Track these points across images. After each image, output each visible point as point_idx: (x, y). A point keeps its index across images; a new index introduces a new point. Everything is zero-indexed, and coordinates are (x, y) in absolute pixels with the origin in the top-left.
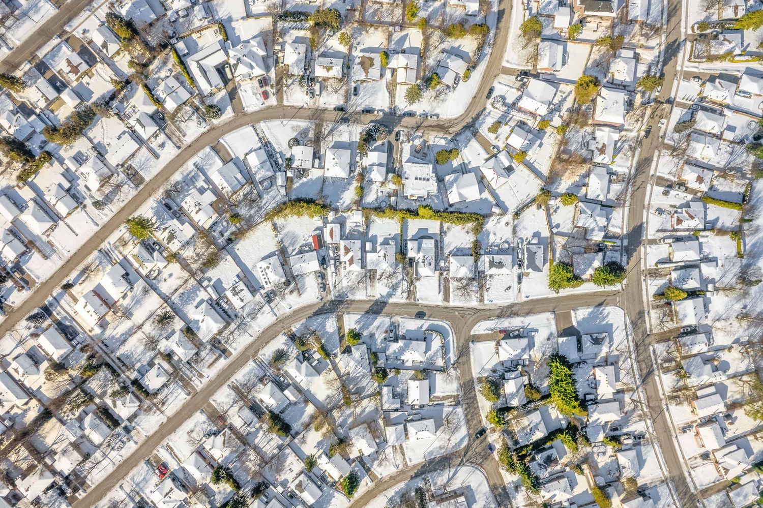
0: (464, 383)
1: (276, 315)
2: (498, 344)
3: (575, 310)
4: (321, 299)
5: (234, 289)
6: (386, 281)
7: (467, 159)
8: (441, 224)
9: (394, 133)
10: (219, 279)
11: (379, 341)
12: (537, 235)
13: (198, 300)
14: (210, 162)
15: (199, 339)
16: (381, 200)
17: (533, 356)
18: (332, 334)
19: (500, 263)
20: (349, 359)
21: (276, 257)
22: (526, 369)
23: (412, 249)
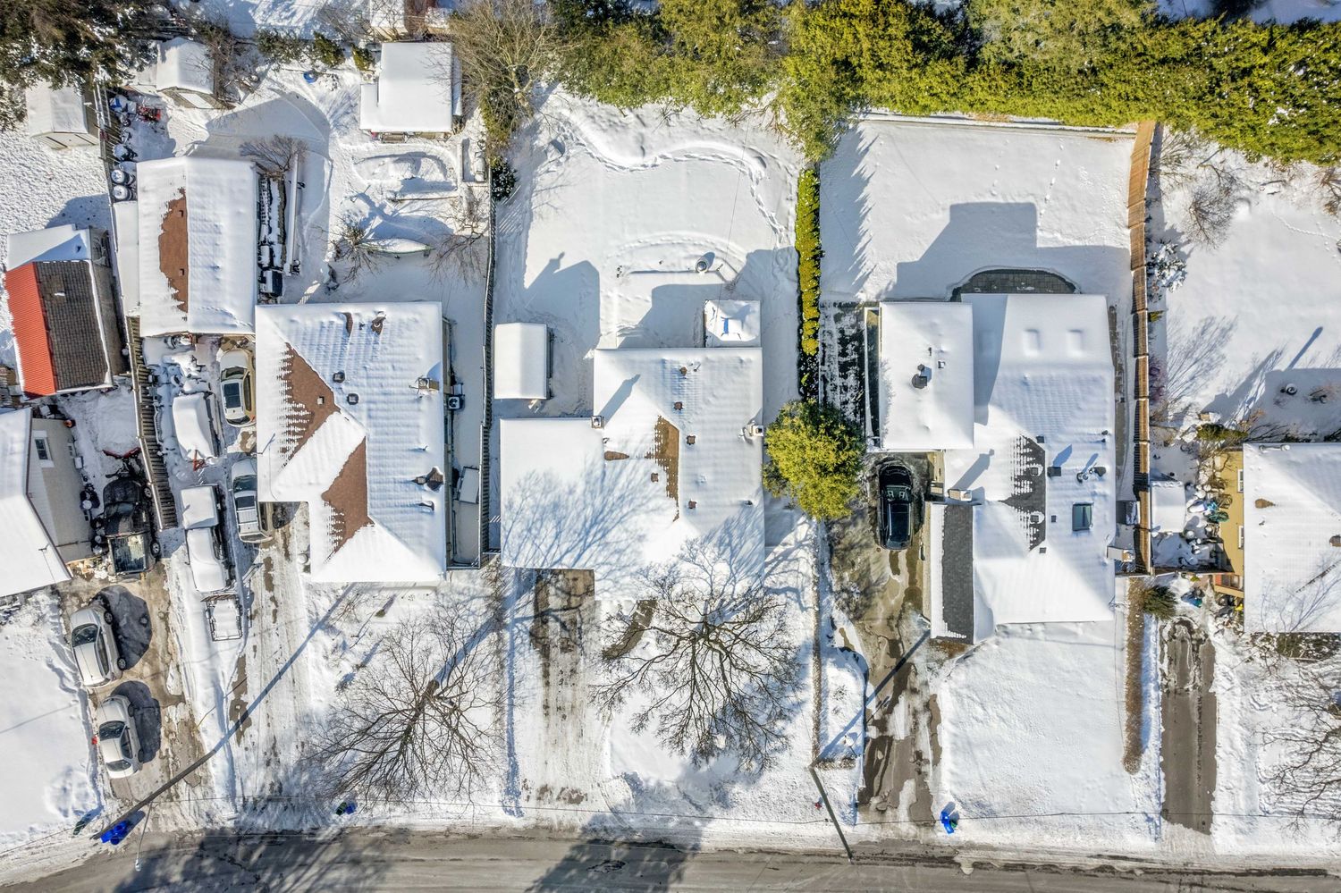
6: (672, 672)
23: (920, 381)
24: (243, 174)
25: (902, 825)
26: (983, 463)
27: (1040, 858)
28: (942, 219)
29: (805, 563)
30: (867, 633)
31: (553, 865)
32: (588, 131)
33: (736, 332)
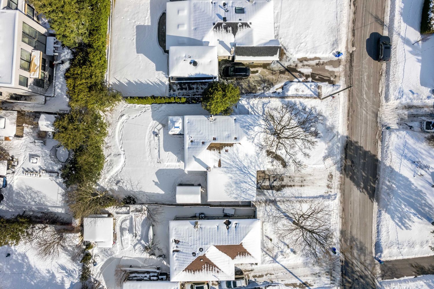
6: (290, 145)
16: (52, 160)
23: (195, 64)
25: (340, 70)
26: (222, 43)
27: (351, 25)
28: (142, 56)
29: (254, 101)
30: (277, 81)
31: (352, 184)
32: (113, 173)
33: (179, 124)
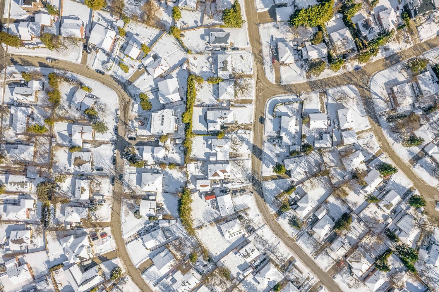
0: (311, 88)
1: (264, 225)
2: (282, 64)
3: (256, 9)
4: (252, 192)
5: (245, 256)
6: (238, 146)
7: (148, 88)
8: (196, 106)
9: (130, 141)
10: (238, 267)
11: (281, 150)
12: (202, 37)
13: (253, 282)
14: (153, 274)
15: (281, 281)
16: (178, 150)
17: (290, 39)
18: (277, 185)
19: (223, 63)
20: (295, 172)
21: (221, 226)
22: (300, 44)
23: (214, 127)
24: (197, 181)
25: (252, 126)
26: (221, 122)
27: (255, 114)
28: (200, 123)
29: (229, 135)
30: (235, 130)
31: (255, 156)
33: (210, 141)
